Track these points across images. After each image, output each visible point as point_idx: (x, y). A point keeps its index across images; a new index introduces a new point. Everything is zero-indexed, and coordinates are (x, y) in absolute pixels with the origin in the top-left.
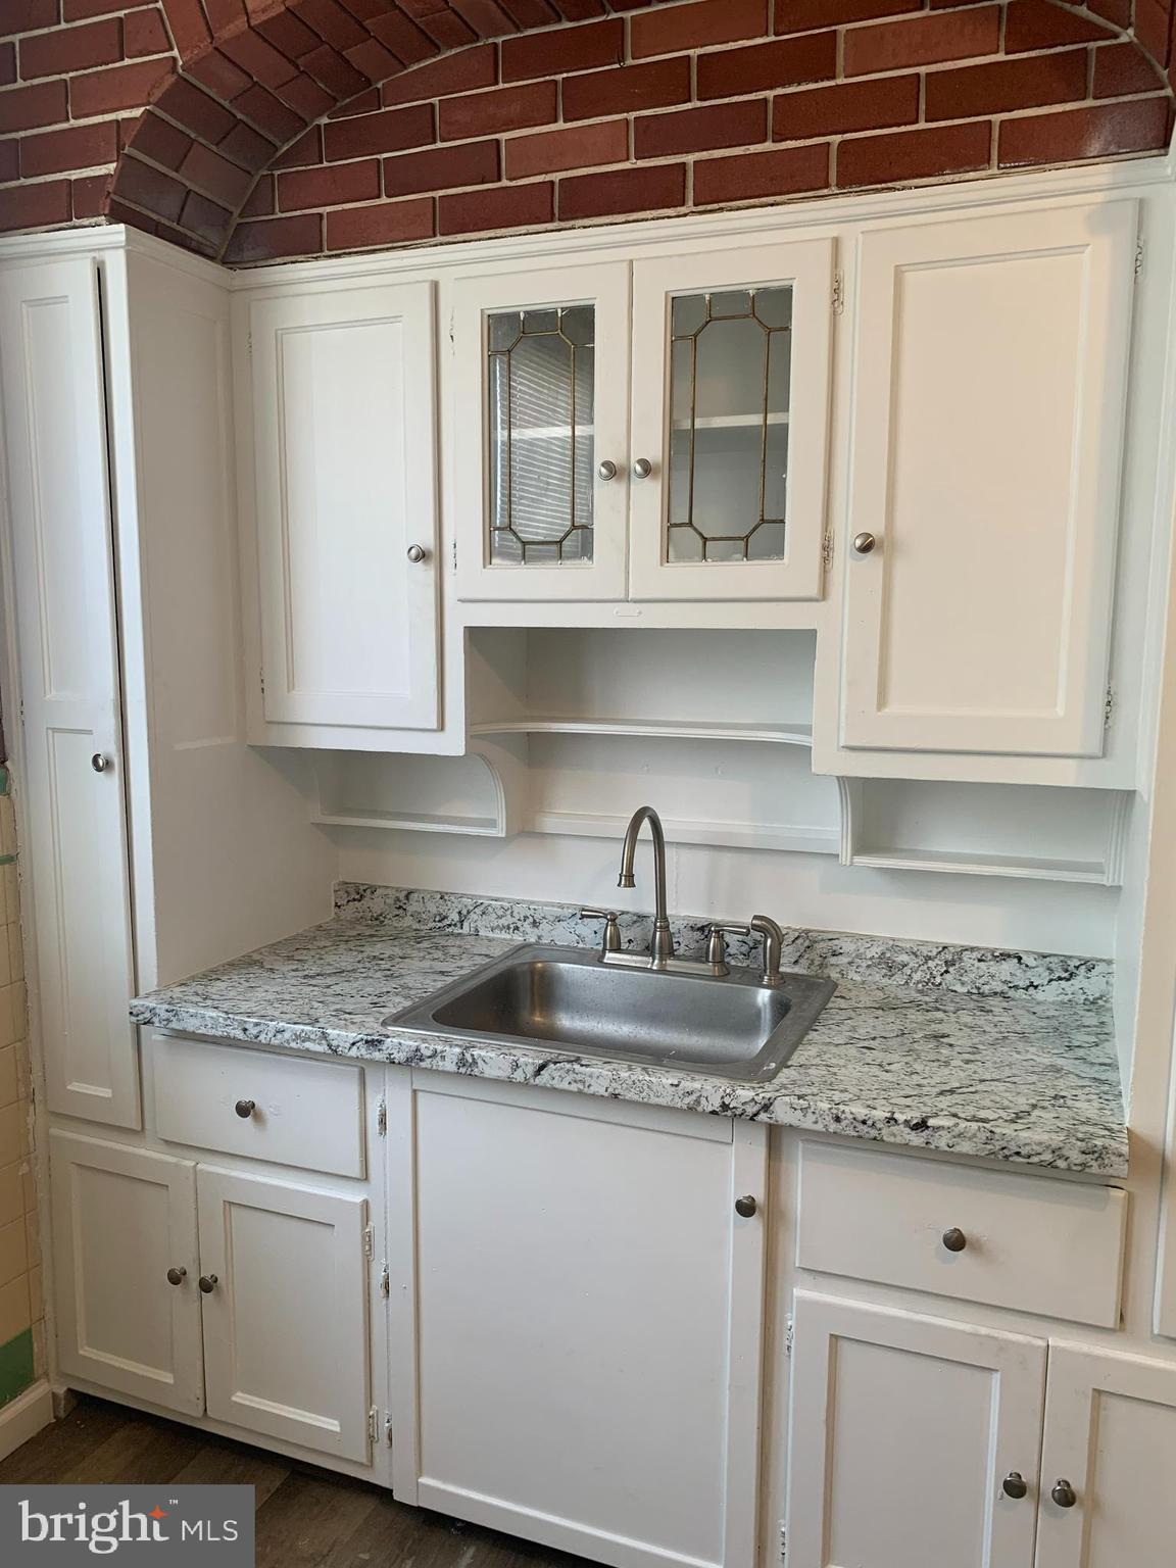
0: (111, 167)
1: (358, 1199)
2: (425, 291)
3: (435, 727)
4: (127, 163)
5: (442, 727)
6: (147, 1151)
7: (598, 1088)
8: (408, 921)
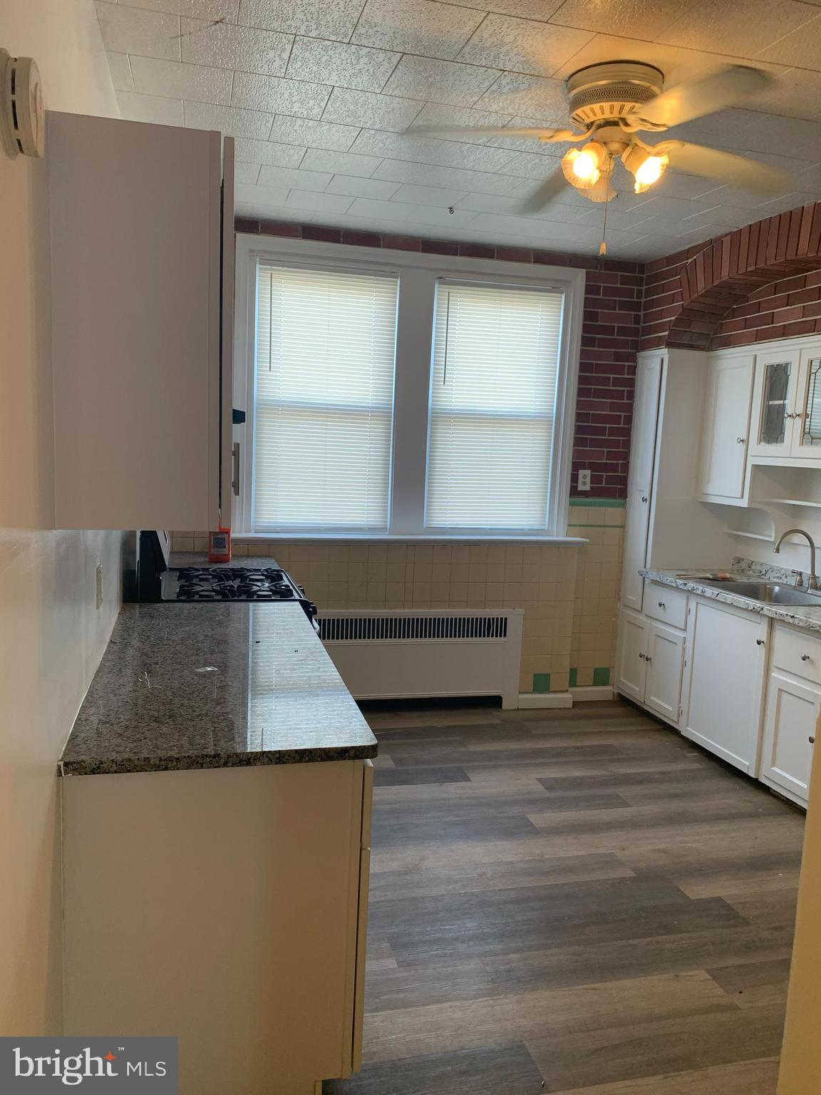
0: (666, 333)
1: (683, 636)
2: (752, 359)
3: (739, 497)
4: (671, 331)
5: (742, 497)
6: (642, 618)
7: (729, 602)
8: (751, 572)
